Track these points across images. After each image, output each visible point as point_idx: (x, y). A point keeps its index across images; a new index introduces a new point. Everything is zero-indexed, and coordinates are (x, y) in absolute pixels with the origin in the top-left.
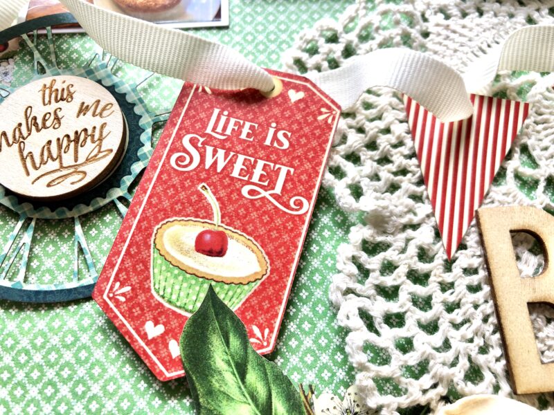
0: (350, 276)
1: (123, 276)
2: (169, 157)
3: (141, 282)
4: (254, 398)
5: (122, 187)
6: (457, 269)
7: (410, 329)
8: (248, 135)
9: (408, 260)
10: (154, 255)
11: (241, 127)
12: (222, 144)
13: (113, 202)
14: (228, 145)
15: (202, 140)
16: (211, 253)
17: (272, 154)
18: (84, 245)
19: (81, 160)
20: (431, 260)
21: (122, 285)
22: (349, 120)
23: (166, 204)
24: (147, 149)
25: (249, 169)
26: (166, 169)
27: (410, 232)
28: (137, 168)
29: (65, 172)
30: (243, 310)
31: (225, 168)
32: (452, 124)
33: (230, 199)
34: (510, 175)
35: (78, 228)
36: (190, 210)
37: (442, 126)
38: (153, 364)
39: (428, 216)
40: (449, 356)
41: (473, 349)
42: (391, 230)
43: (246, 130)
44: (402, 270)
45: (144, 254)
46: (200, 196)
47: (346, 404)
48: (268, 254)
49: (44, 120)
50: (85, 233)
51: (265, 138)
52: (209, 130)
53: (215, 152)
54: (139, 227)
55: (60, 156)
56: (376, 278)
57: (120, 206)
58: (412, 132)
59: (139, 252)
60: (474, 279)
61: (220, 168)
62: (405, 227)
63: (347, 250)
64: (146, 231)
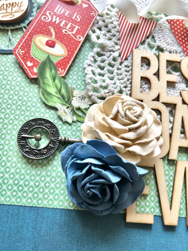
0: (91, 61)
1: (22, 48)
2: (41, 16)
3: (28, 51)
4: (56, 87)
5: (25, 23)
6: (123, 65)
7: (106, 77)
8: (68, 15)
9: (110, 60)
10: (33, 44)
11: (66, 12)
12: (59, 16)
13: (21, 28)
14: (61, 16)
15: (52, 13)
16: (50, 46)
17: (74, 22)
18: (11, 38)
19: (13, 11)
20: (116, 61)
21: (22, 50)
22: (101, 17)
23: (38, 30)
24: (34, 13)
25: (66, 25)
26: (40, 20)
28: (30, 19)
29: (8, 14)
30: (57, 64)
31: (58, 23)
32: (132, 24)
33: (58, 32)
34: (146, 43)
35: (10, 33)
36: (46, 33)
37: (129, 23)
38: (28, 73)
40: (115, 86)
41: (122, 86)
42: (106, 50)
43: (67, 13)
44: (107, 62)
45: (30, 43)
46: (50, 30)
47: (83, 94)
48: (67, 50)
51: (73, 17)
52: (55, 11)
53: (56, 18)
54: (29, 35)
55: (6, 9)
56: (98, 63)
57: (24, 29)
58: (119, 25)
59: (28, 42)
60: (128, 69)
61: (57, 23)
62: (110, 51)
63: (92, 54)
64: (31, 37)
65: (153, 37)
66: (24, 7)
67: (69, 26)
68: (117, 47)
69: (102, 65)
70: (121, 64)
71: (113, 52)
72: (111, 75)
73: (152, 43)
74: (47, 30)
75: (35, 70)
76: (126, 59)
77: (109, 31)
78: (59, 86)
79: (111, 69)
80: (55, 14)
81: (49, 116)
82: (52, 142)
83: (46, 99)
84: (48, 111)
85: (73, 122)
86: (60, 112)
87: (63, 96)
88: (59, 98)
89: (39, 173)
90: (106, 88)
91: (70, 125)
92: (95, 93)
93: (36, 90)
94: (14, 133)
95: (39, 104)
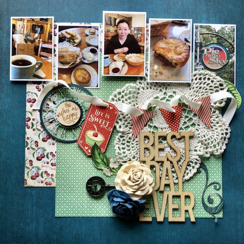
0: (118, 141)
1: (81, 139)
3: (84, 141)
4: (101, 158)
5: (80, 123)
7: (125, 150)
8: (102, 115)
9: (127, 139)
10: (86, 136)
11: (101, 113)
12: (97, 117)
14: (99, 117)
15: (94, 116)
16: (95, 136)
17: (106, 119)
18: (74, 133)
19: (73, 119)
20: (131, 139)
21: (81, 141)
23: (88, 128)
24: (84, 116)
25: (102, 122)
27: (128, 135)
28: (83, 120)
29: (71, 121)
30: (100, 146)
31: (98, 121)
32: (138, 116)
33: (99, 127)
34: (148, 125)
36: (92, 129)
38: (86, 153)
39: (132, 132)
40: (131, 155)
41: (135, 154)
42: (125, 134)
43: (102, 114)
44: (126, 141)
45: (85, 136)
46: (94, 126)
47: (115, 160)
48: (104, 137)
49: (66, 111)
50: (74, 131)
51: (105, 116)
52: (95, 114)
53: (96, 118)
55: (70, 118)
56: (121, 142)
57: (80, 127)
60: (137, 143)
61: (97, 121)
62: (128, 134)
63: (117, 137)
64: (85, 132)
65: (152, 120)
66: (79, 116)
67: (104, 122)
68: (131, 130)
69: (124, 142)
70: (134, 140)
71: (129, 133)
72: (128, 148)
73: (151, 125)
74: (93, 127)
75: (90, 151)
76: (136, 137)
77: (126, 121)
78: (102, 158)
79: (128, 144)
80: (95, 116)
81: (99, 174)
82: (102, 187)
83: (97, 166)
84: (98, 171)
85: (111, 175)
86: (104, 172)
87: (105, 163)
88: (103, 164)
89: (98, 202)
90: (126, 156)
91: (110, 177)
92: (120, 160)
93: (91, 161)
94: (84, 184)
95: (94, 168)
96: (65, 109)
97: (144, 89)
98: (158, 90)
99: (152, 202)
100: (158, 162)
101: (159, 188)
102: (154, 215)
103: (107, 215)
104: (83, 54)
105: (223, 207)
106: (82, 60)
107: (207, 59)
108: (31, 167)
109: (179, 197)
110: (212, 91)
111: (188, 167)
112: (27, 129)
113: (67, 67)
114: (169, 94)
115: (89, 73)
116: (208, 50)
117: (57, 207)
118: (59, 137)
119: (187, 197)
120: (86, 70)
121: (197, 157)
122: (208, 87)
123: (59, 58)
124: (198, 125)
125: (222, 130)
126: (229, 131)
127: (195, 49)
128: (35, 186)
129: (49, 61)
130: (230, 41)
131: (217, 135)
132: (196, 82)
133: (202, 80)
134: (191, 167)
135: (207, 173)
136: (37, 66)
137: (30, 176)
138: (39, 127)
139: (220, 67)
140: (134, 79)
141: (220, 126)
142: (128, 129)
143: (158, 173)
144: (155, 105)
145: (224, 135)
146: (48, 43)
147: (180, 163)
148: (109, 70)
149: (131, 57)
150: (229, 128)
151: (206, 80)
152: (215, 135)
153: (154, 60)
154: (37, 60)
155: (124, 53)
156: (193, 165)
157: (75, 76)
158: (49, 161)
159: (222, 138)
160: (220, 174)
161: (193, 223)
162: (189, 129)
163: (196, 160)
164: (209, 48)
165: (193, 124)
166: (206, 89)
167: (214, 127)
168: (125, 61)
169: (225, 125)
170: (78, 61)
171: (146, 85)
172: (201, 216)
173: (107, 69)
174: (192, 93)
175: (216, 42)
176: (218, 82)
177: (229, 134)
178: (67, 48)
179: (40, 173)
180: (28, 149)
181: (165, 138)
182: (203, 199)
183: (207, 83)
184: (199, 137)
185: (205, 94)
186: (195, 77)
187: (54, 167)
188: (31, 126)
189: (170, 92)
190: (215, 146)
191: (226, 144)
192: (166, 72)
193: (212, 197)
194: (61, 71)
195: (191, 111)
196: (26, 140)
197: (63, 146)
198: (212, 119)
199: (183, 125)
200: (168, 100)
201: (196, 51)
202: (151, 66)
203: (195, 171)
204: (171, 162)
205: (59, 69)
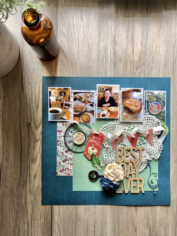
2: (89, 141)
9: (110, 151)
10: (88, 150)
16: (93, 150)
18: (82, 148)
19: (82, 141)
23: (89, 145)
28: (86, 141)
29: (80, 142)
30: (95, 155)
31: (94, 142)
32: (115, 139)
33: (95, 145)
34: (120, 144)
40: (111, 159)
41: (113, 159)
43: (96, 138)
47: (103, 162)
48: (98, 150)
51: (98, 139)
56: (106, 153)
57: (85, 145)
60: (115, 153)
63: (104, 150)
64: (87, 148)
65: (122, 141)
66: (84, 139)
67: (97, 142)
68: (112, 147)
69: (108, 153)
70: (113, 152)
71: (110, 148)
72: (110, 156)
73: (122, 144)
74: (92, 145)
75: (90, 157)
76: (114, 150)
77: (109, 141)
78: (97, 161)
79: (110, 154)
80: (93, 139)
81: (95, 169)
82: (96, 176)
83: (94, 165)
86: (98, 168)
87: (98, 163)
89: (94, 183)
90: (109, 160)
91: (101, 171)
92: (106, 162)
93: (91, 162)
94: (87, 174)
95: (92, 166)
96: (77, 136)
97: (118, 125)
98: (126, 126)
99: (122, 183)
100: (126, 163)
101: (126, 176)
102: (123, 190)
103: (99, 190)
104: (86, 107)
105: (159, 185)
106: (86, 110)
107: (151, 109)
108: (60, 166)
109: (136, 180)
110: (154, 126)
111: (141, 165)
112: (57, 146)
113: (78, 113)
114: (131, 128)
115: (89, 117)
116: (151, 104)
117: (73, 186)
118: (74, 150)
119: (141, 181)
120: (87, 115)
121: (146, 160)
122: (151, 124)
123: (74, 109)
124: (146, 144)
125: (158, 146)
126: (162, 146)
127: (145, 104)
128: (62, 175)
129: (69, 110)
130: (163, 100)
131: (156, 149)
132: (145, 121)
133: (149, 120)
134: (143, 165)
135: (150, 168)
136: (63, 113)
137: (59, 170)
138: (64, 145)
139: (158, 113)
140: (113, 120)
141: (158, 144)
142: (110, 146)
143: (126, 169)
144: (124, 133)
145: (160, 149)
146: (68, 101)
147: (137, 164)
148: (100, 115)
149: (111, 109)
150: (162, 145)
151: (151, 120)
152: (155, 149)
153: (124, 110)
154: (63, 110)
155: (108, 106)
156: (144, 164)
157: (82, 118)
158: (69, 162)
159: (158, 151)
160: (157, 169)
161: (143, 194)
162: (142, 146)
163: (145, 162)
164: (152, 103)
165: (144, 143)
166: (151, 125)
167: (155, 145)
168: (109, 111)
169: (160, 144)
170: (84, 110)
171: (119, 123)
172: (148, 190)
173: (99, 115)
174: (143, 127)
175: (156, 100)
176: (157, 121)
177: (162, 148)
178: (78, 104)
179: (64, 169)
180: (58, 156)
181: (129, 151)
182: (148, 181)
183: (151, 122)
184: (147, 150)
185: (150, 127)
186: (145, 119)
187: (72, 166)
188: (59, 144)
189: (132, 126)
190: (155, 155)
191: (161, 153)
192: (130, 116)
193: (153, 181)
194: (75, 116)
195: (143, 137)
196: (57, 152)
197: (76, 155)
198: (153, 140)
199: (139, 144)
200: (131, 131)
201: (145, 105)
202: (122, 113)
203: (144, 167)
204: (132, 163)
205: (74, 114)
